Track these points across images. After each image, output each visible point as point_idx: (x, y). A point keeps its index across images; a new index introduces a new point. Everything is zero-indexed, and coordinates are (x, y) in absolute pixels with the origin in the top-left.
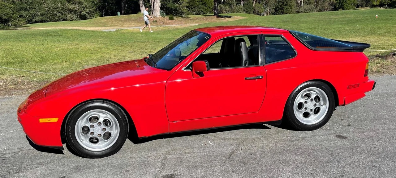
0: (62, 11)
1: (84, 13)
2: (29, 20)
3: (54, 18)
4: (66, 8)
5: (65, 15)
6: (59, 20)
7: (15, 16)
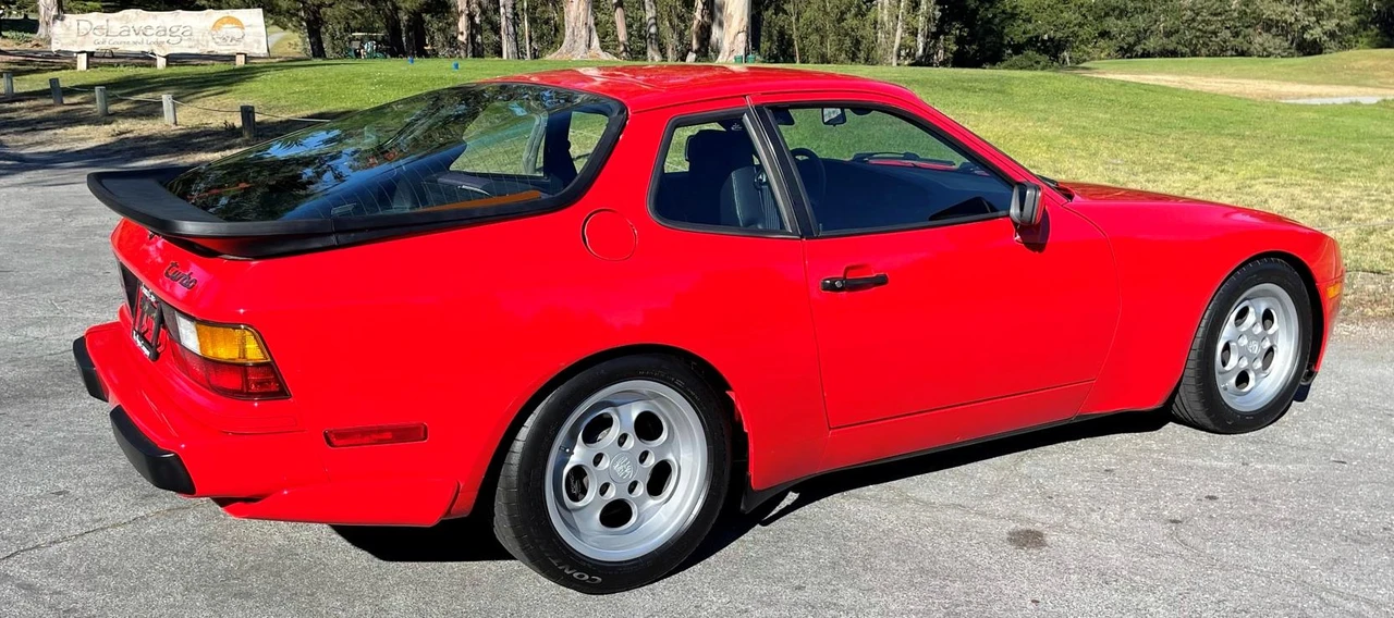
0: (1238, 25)
1: (1315, 33)
2: (1126, 47)
3: (1205, 44)
4: (1254, 12)
5: (1244, 37)
6: (1220, 52)
7: (1084, 33)
